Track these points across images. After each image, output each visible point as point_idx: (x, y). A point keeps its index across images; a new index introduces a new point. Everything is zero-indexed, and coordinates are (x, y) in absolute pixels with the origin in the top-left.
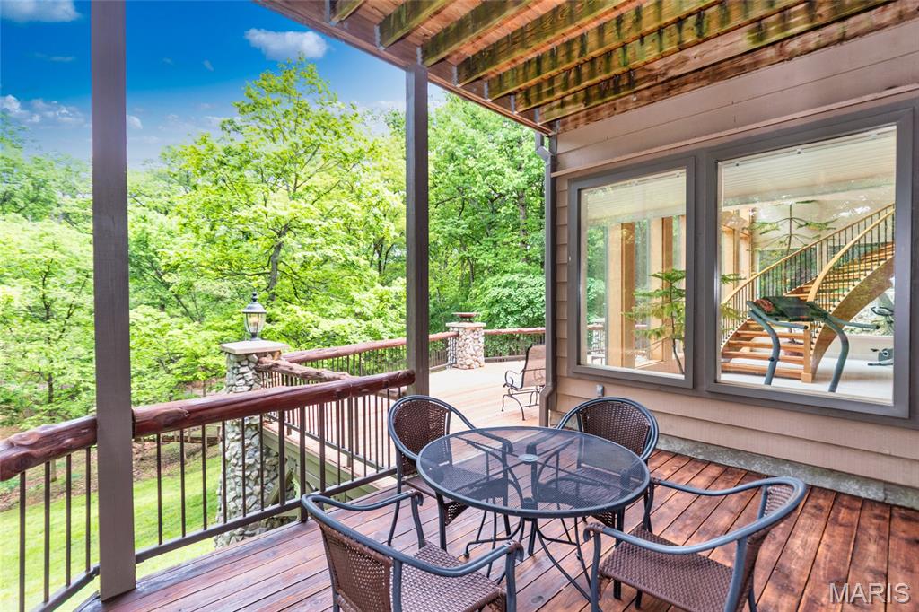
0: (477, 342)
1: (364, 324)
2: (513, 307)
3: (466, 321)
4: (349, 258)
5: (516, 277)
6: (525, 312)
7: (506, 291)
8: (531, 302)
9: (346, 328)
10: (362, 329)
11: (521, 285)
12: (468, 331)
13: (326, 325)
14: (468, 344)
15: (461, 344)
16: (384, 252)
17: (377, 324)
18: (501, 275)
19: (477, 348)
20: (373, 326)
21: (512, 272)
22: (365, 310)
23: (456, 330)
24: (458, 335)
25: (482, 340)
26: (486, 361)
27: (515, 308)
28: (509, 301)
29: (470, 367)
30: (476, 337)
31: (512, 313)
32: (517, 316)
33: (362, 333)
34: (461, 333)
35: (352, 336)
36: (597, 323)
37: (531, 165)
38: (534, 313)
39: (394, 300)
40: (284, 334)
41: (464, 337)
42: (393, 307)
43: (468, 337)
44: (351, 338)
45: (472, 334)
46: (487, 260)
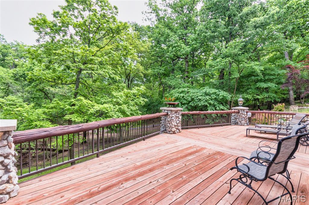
0: (178, 118)
1: (118, 107)
2: (185, 102)
3: (172, 107)
4: (111, 76)
5: (186, 89)
6: (190, 103)
7: (182, 95)
8: (193, 99)
9: (108, 109)
10: (116, 110)
11: (188, 92)
12: (173, 112)
13: (98, 107)
14: (173, 120)
15: (169, 120)
16: (131, 79)
17: (124, 107)
18: (178, 89)
19: (178, 122)
20: (122, 108)
21: (183, 87)
22: (118, 100)
23: (166, 111)
24: (167, 114)
25: (180, 117)
26: (182, 129)
27: (186, 102)
28: (182, 99)
29: (174, 133)
30: (177, 115)
31: (184, 104)
32: (186, 105)
33: (117, 111)
34: (169, 113)
35: (111, 113)
36: (235, 109)
37: (193, 43)
38: (194, 104)
39: (133, 96)
40: (77, 111)
41: (171, 116)
42: (133, 100)
43: (173, 116)
44: (111, 114)
45: (175, 114)
46: (172, 83)
